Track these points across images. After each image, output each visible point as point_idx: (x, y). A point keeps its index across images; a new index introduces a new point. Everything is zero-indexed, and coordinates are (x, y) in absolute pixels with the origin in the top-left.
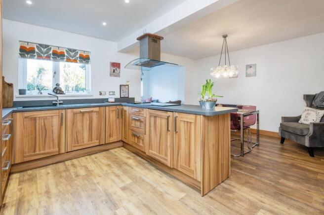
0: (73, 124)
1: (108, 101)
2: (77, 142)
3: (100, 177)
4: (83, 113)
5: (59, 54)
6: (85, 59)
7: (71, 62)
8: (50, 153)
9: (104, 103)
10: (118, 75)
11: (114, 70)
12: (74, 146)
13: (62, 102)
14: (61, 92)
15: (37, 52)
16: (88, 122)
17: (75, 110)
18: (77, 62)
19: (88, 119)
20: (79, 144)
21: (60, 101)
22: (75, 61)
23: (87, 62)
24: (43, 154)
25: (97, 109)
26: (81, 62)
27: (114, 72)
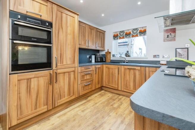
0: (125, 75)
1: (160, 63)
2: (126, 87)
3: (116, 114)
4: (130, 69)
5: (128, 34)
6: (143, 32)
7: (135, 37)
8: (114, 87)
9: (157, 64)
10: (174, 39)
11: (168, 35)
12: (125, 89)
13: (127, 61)
14: (129, 56)
15: (119, 36)
16: (133, 76)
17: (125, 67)
18: (138, 36)
19: (133, 73)
20: (128, 89)
21: (126, 60)
22: (137, 36)
23: (145, 35)
24: (112, 86)
25: (139, 68)
26: (140, 35)
27: (168, 37)
